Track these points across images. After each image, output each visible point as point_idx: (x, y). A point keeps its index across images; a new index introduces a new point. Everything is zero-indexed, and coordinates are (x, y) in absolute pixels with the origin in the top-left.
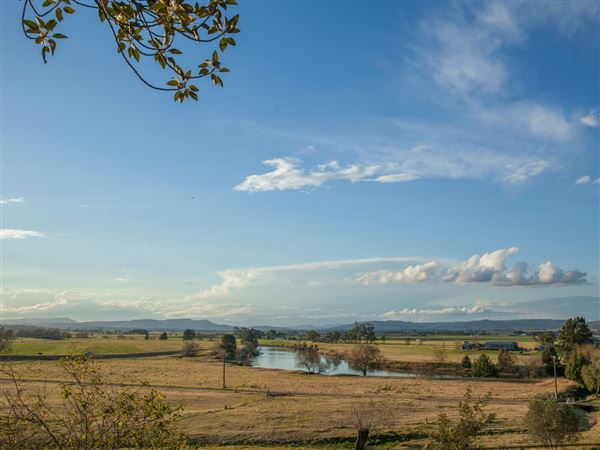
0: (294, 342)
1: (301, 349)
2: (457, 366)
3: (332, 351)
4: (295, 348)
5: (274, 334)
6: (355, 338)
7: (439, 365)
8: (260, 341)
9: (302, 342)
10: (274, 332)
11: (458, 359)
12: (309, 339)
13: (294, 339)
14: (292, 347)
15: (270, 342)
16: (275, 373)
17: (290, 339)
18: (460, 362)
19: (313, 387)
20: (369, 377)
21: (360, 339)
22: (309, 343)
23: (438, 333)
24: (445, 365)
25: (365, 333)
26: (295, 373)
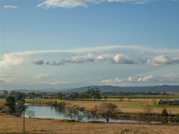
0: (48, 100)
1: (55, 105)
2: (159, 115)
3: (75, 106)
4: (48, 104)
5: (33, 95)
6: (88, 97)
7: (147, 114)
8: (26, 100)
9: (54, 100)
10: (34, 94)
11: (159, 111)
12: (58, 98)
13: (48, 98)
14: (47, 104)
15: (31, 100)
16: (50, 122)
17: (45, 98)
18: (160, 112)
19: (79, 130)
20: (111, 123)
21: (91, 98)
22: (59, 101)
23: (136, 94)
24: (151, 115)
25: (94, 94)
26: (63, 121)
